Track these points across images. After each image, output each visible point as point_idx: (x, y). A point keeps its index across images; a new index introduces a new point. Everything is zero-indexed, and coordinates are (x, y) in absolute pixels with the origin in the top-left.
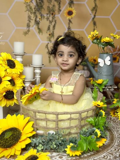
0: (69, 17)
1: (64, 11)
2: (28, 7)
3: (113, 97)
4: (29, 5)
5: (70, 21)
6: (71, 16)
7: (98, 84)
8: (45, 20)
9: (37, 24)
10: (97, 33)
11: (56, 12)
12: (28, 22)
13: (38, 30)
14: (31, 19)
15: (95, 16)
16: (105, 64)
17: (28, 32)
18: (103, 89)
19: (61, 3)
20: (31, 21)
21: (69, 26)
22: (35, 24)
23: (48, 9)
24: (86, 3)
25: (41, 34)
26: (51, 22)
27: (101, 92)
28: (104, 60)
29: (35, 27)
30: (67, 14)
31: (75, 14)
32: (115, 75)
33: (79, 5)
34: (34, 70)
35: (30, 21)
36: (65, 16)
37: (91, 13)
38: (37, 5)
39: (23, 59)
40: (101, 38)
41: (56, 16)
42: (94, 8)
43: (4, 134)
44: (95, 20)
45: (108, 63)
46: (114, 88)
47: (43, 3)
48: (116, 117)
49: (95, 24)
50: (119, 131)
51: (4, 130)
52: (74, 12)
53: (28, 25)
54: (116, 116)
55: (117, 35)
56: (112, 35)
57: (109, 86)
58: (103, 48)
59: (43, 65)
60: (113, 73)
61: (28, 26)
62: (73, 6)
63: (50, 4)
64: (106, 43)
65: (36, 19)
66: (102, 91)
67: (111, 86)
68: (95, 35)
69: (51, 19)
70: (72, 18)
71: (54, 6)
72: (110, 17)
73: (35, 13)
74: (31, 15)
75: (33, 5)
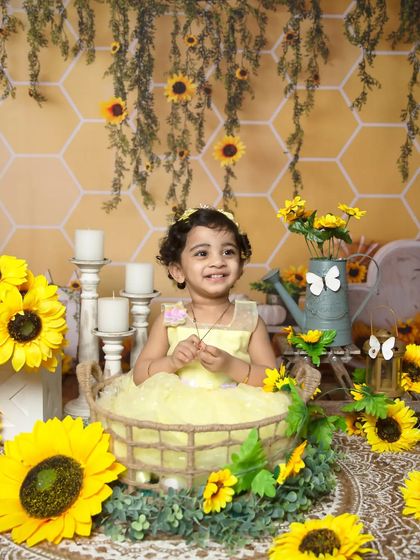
0: (227, 162)
1: (211, 146)
2: (116, 136)
3: (349, 381)
4: (119, 132)
5: (229, 171)
6: (231, 159)
7: (308, 344)
8: (162, 169)
9: (139, 180)
10: (302, 203)
11: (192, 148)
12: (116, 176)
13: (142, 198)
14: (124, 168)
15: (296, 157)
16: (325, 287)
17: (117, 203)
18: (322, 357)
19: (204, 124)
20: (124, 172)
21: (227, 186)
22: (134, 181)
23: (169, 141)
24: (273, 123)
25: (150, 207)
26: (177, 175)
27: (315, 366)
28: (323, 278)
29: (136, 188)
30: (221, 153)
31: (243, 152)
32: (355, 317)
33: (252, 128)
34: (131, 306)
35: (121, 175)
36: (216, 158)
37: (286, 150)
38: (141, 131)
39: (100, 277)
40: (313, 216)
41: (191, 158)
42: (294, 137)
44: (297, 167)
45: (334, 285)
46: (352, 355)
47: (156, 125)
48: (359, 435)
49: (297, 178)
50: (367, 476)
52: (240, 147)
53: (115, 185)
54: (358, 432)
55: (356, 210)
56: (342, 207)
57: (337, 348)
58: (320, 244)
59: (155, 292)
60: (348, 314)
61: (117, 186)
62: (238, 132)
63: (176, 128)
64: (328, 229)
65: (137, 167)
66: (318, 363)
67: (343, 348)
68: (295, 209)
69: (177, 166)
70: (234, 164)
71: (185, 132)
72: (337, 160)
73: (134, 152)
74: (123, 157)
75: (130, 130)
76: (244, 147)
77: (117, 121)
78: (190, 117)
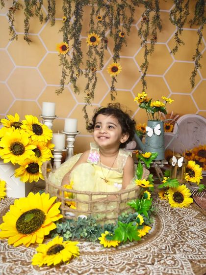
0: (113, 74)
1: (107, 67)
2: (63, 60)
3: (162, 175)
4: (65, 58)
5: (114, 79)
6: (115, 73)
7: (145, 158)
8: (84, 76)
9: (73, 81)
10: (146, 95)
11: (98, 67)
12: (62, 78)
13: (74, 89)
14: (66, 75)
15: (145, 74)
16: (154, 133)
17: (62, 91)
18: (151, 165)
19: (104, 56)
20: (66, 77)
21: (113, 85)
22: (70, 81)
23: (87, 63)
24: (135, 58)
25: (77, 93)
26: (90, 79)
27: (147, 168)
28: (153, 129)
29: (71, 84)
30: (110, 70)
31: (121, 70)
32: (167, 146)
33: (126, 60)
34: (66, 138)
35: (64, 78)
36: (108, 73)
37: (140, 71)
38: (75, 58)
39: (53, 124)
40: (150, 101)
41: (97, 72)
42: (144, 64)
43: (24, 217)
44: (145, 79)
45: (158, 132)
46: (164, 164)
47: (82, 56)
48: (166, 199)
49: (144, 83)
50: (167, 217)
51: (25, 211)
52: (120, 68)
53: (62, 82)
54: (165, 198)
55: (170, 99)
56: (163, 98)
57: (158, 161)
58: (153, 114)
59: (78, 132)
60: (164, 145)
61: (62, 83)
62: (119, 61)
63: (91, 57)
64: (156, 107)
65: (72, 75)
66: (149, 167)
67: (161, 161)
68: (143, 97)
69: (90, 75)
70: (116, 76)
71: (95, 60)
72: (163, 76)
73: (71, 67)
74: (66, 70)
75: (70, 58)
76: (121, 68)
77: (64, 53)
78: (97, 53)
